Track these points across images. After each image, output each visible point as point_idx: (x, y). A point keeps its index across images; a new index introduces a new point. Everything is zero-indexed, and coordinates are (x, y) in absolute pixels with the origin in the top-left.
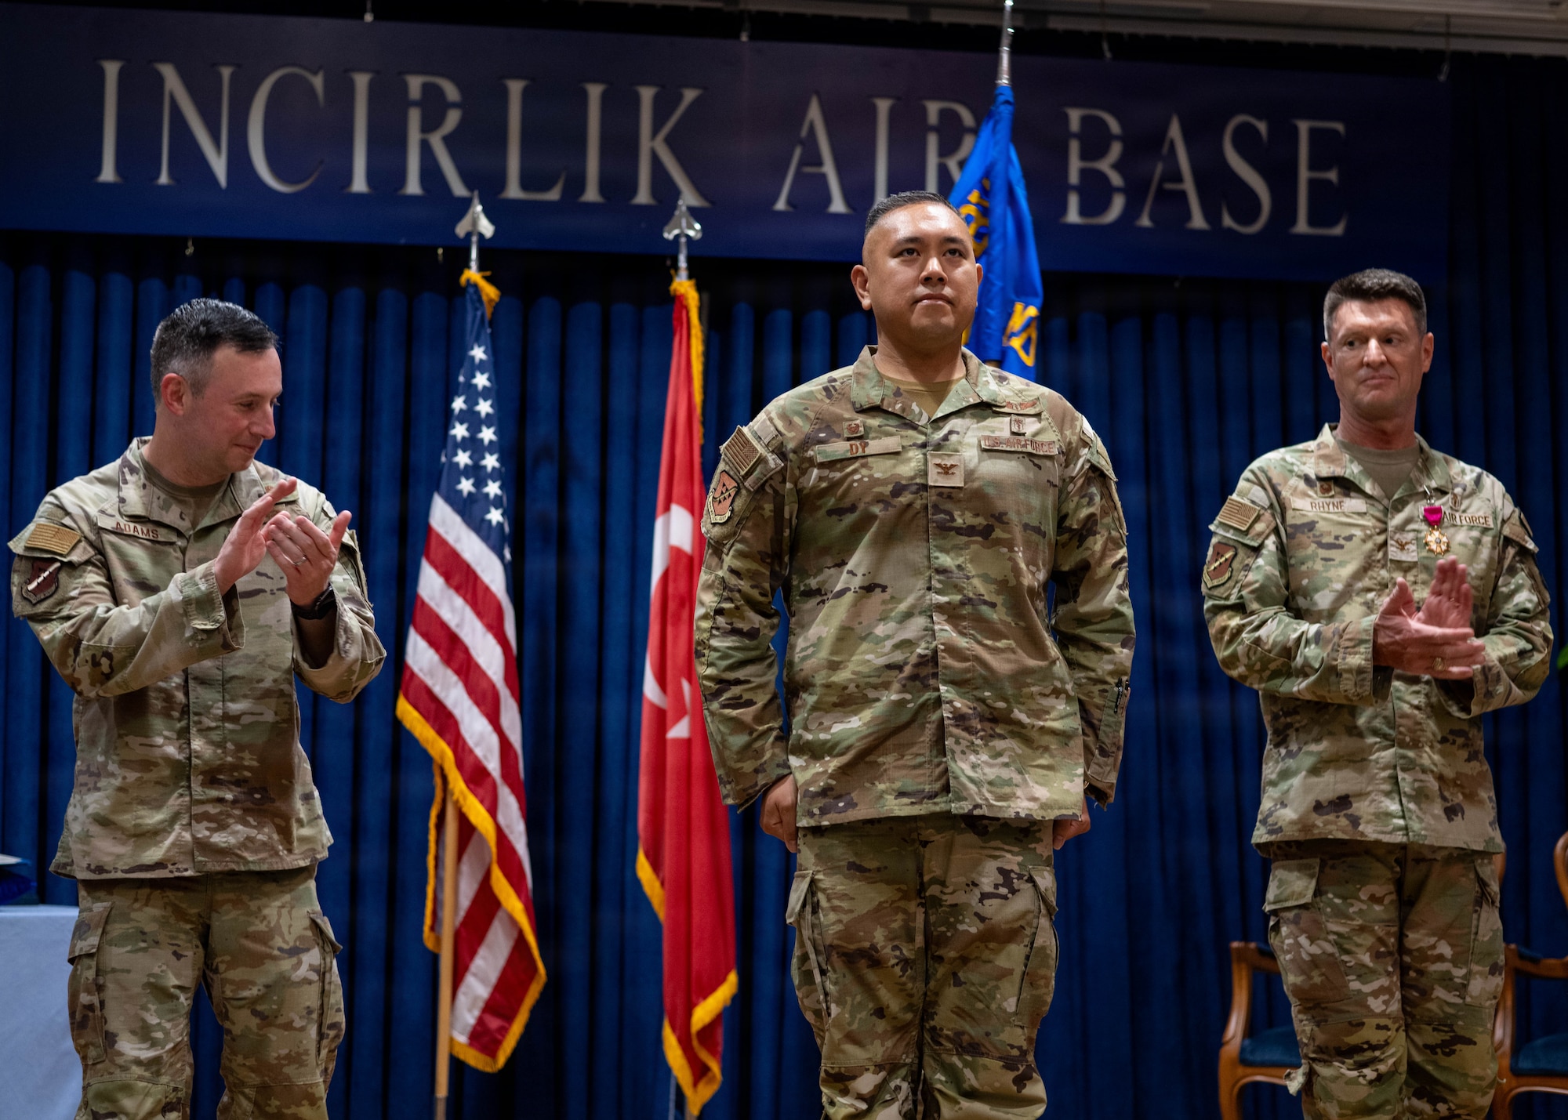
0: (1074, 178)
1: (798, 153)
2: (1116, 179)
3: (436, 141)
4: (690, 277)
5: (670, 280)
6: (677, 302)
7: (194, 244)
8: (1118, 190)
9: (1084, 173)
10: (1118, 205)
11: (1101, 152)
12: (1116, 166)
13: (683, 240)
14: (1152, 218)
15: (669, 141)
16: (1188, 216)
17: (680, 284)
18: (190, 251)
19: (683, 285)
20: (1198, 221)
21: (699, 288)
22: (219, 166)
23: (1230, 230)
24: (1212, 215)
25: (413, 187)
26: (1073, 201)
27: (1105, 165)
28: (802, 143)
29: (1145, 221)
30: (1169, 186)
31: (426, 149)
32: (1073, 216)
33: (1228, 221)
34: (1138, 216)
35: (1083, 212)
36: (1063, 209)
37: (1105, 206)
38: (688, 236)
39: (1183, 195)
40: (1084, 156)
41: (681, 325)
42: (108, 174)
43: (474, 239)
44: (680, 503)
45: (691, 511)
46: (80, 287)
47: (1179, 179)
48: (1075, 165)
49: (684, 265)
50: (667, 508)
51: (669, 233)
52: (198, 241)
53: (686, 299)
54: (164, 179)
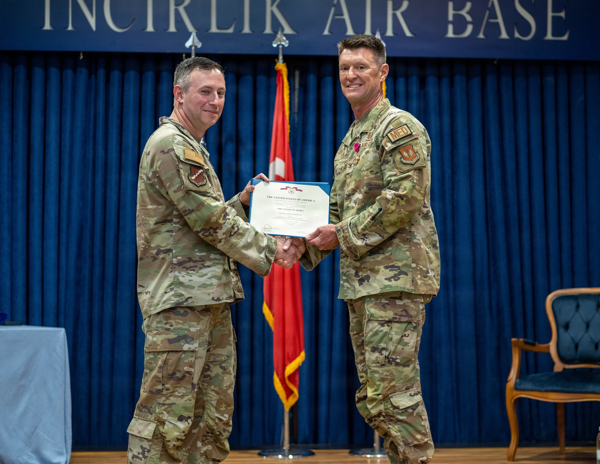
0: (450, 18)
1: (333, 10)
2: (469, 18)
3: (181, 9)
4: (284, 62)
5: (275, 64)
6: (278, 73)
7: (83, 55)
8: (470, 23)
9: (454, 15)
10: (470, 29)
11: (462, 7)
12: (468, 13)
13: (281, 47)
14: (484, 34)
15: (278, 7)
16: (500, 33)
17: (279, 65)
18: (81, 57)
19: (281, 66)
20: (504, 35)
21: (288, 67)
22: (92, 21)
23: (518, 39)
24: (510, 32)
25: (172, 28)
26: (450, 28)
27: (464, 12)
28: (334, 6)
29: (481, 36)
30: (492, 21)
31: (177, 13)
32: (450, 34)
33: (517, 35)
34: (478, 33)
35: (454, 33)
36: (446, 31)
37: (464, 30)
38: (283, 45)
39: (497, 24)
40: (455, 9)
41: (280, 82)
42: (47, 26)
43: (193, 48)
44: (279, 157)
45: (284, 160)
46: (38, 74)
47: (496, 17)
48: (451, 12)
49: (281, 57)
50: (274, 160)
51: (275, 44)
52: (85, 53)
53: (282, 71)
54: (70, 28)
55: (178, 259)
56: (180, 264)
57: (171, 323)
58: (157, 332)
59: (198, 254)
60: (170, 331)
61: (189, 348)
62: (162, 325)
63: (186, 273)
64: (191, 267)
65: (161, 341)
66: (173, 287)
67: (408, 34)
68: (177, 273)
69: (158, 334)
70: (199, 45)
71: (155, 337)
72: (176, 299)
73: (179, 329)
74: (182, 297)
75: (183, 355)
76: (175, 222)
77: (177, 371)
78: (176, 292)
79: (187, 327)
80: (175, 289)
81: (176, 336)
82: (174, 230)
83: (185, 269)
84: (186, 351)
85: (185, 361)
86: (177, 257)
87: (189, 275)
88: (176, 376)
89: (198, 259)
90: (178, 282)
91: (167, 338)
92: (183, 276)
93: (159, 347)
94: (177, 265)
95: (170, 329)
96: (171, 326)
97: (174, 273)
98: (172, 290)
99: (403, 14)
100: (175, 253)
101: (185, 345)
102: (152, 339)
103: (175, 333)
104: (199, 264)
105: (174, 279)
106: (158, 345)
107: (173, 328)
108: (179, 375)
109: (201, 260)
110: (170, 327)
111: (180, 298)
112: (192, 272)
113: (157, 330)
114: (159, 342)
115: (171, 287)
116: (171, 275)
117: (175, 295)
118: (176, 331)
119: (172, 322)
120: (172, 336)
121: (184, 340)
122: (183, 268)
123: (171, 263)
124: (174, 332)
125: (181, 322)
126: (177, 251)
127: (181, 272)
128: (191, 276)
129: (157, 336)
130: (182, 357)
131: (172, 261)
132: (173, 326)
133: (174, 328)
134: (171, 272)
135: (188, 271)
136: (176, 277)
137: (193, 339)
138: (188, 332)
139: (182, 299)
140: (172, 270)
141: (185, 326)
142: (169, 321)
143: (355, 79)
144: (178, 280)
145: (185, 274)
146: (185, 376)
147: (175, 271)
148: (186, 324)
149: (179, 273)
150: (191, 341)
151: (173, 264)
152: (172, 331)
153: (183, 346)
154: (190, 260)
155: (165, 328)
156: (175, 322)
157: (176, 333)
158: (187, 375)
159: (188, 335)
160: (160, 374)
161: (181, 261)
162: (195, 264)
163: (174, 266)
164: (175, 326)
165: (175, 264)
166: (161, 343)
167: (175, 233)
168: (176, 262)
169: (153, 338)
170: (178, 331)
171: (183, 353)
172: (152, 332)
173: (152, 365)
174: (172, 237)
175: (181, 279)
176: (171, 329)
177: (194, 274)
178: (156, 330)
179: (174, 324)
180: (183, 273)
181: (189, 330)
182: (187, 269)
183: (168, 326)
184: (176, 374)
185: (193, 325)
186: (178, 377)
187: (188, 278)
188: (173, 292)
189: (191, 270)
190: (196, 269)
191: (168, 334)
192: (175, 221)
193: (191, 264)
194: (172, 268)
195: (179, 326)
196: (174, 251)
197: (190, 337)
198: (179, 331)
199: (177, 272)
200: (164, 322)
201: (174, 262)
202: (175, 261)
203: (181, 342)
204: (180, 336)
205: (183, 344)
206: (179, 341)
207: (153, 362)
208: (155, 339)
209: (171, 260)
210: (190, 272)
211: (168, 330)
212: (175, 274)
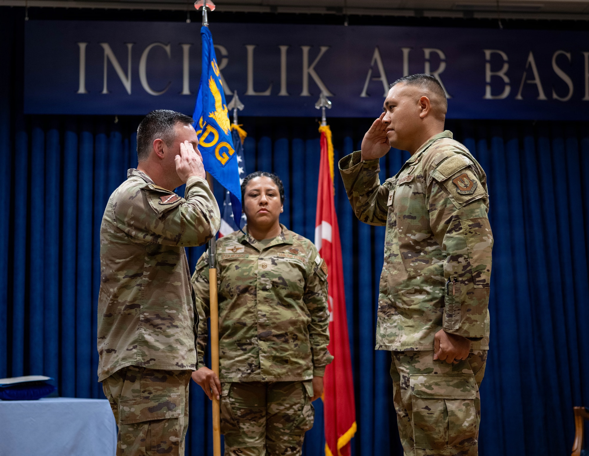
0: (488, 79)
1: (370, 72)
2: (506, 80)
4: (327, 124)
5: (318, 126)
6: (321, 136)
7: (118, 118)
8: (507, 84)
9: (492, 77)
10: (507, 90)
11: (500, 68)
12: (506, 74)
13: (324, 109)
14: (522, 95)
15: (315, 69)
16: (538, 94)
17: (323, 127)
18: (117, 121)
19: (324, 128)
20: (542, 96)
21: (331, 129)
22: (128, 85)
23: (556, 100)
24: (548, 93)
26: (488, 89)
27: (501, 74)
28: (371, 68)
29: (519, 97)
30: (529, 82)
32: (488, 95)
33: (555, 96)
34: (516, 94)
35: (493, 94)
36: (484, 93)
37: (502, 91)
38: (326, 107)
39: (535, 85)
40: (492, 70)
41: (324, 145)
42: (82, 90)
43: (235, 110)
44: (326, 220)
45: (331, 224)
46: (71, 138)
47: (534, 79)
48: (488, 74)
49: (324, 119)
50: (320, 223)
51: (318, 106)
52: (120, 117)
53: (326, 134)
54: (105, 91)
55: (145, 315)
56: (147, 320)
57: (149, 390)
58: (134, 401)
59: (167, 311)
60: (149, 399)
61: (173, 415)
62: (139, 394)
63: (152, 332)
64: (158, 325)
65: (141, 411)
66: (136, 344)
69: (136, 404)
70: (241, 107)
71: (132, 407)
73: (159, 396)
75: (167, 424)
77: (162, 442)
79: (167, 393)
80: (138, 347)
81: (157, 404)
82: (143, 284)
83: (152, 326)
84: (169, 419)
85: (169, 431)
86: (144, 313)
87: (156, 333)
88: (162, 447)
89: (166, 316)
90: (142, 340)
91: (147, 407)
93: (138, 418)
94: (144, 322)
95: (149, 397)
96: (150, 393)
97: (140, 330)
98: (135, 347)
99: (440, 75)
100: (142, 309)
101: (167, 413)
102: (129, 410)
103: (155, 401)
104: (167, 322)
105: (139, 337)
106: (138, 416)
107: (152, 396)
108: (164, 446)
109: (169, 317)
110: (148, 395)
111: (142, 358)
112: (159, 330)
113: (134, 400)
114: (138, 413)
115: (134, 344)
116: (137, 332)
117: (138, 354)
118: (156, 398)
119: (151, 389)
120: (153, 404)
121: (166, 407)
122: (150, 325)
125: (161, 388)
126: (145, 307)
127: (147, 330)
128: (158, 335)
129: (135, 406)
130: (166, 426)
131: (139, 318)
132: (152, 393)
133: (154, 396)
134: (138, 329)
136: (141, 334)
137: (176, 406)
138: (169, 398)
140: (139, 327)
141: (165, 392)
142: (147, 389)
144: (143, 337)
146: (172, 447)
147: (142, 328)
148: (165, 390)
149: (145, 330)
150: (174, 407)
151: (139, 320)
152: (152, 400)
153: (165, 414)
154: (158, 316)
155: (143, 397)
156: (154, 389)
157: (157, 401)
158: (173, 446)
159: (170, 402)
160: (143, 447)
161: (149, 317)
162: (163, 322)
163: (141, 322)
164: (154, 394)
166: (140, 414)
167: (143, 287)
168: (143, 319)
169: (130, 409)
170: (158, 398)
171: (166, 422)
172: (128, 403)
173: (130, 439)
174: (141, 291)
176: (150, 397)
178: (133, 400)
179: (153, 391)
182: (154, 327)
183: (146, 394)
185: (173, 391)
186: (164, 449)
189: (158, 328)
190: (164, 327)
191: (147, 403)
192: (145, 274)
193: (159, 321)
194: (138, 325)
195: (159, 393)
196: (141, 307)
197: (172, 403)
198: (160, 398)
200: (142, 390)
201: (141, 319)
202: (142, 317)
203: (163, 409)
204: (161, 403)
205: (165, 412)
206: (161, 409)
207: (131, 435)
208: (133, 410)
209: (138, 316)
210: (157, 330)
211: (147, 398)
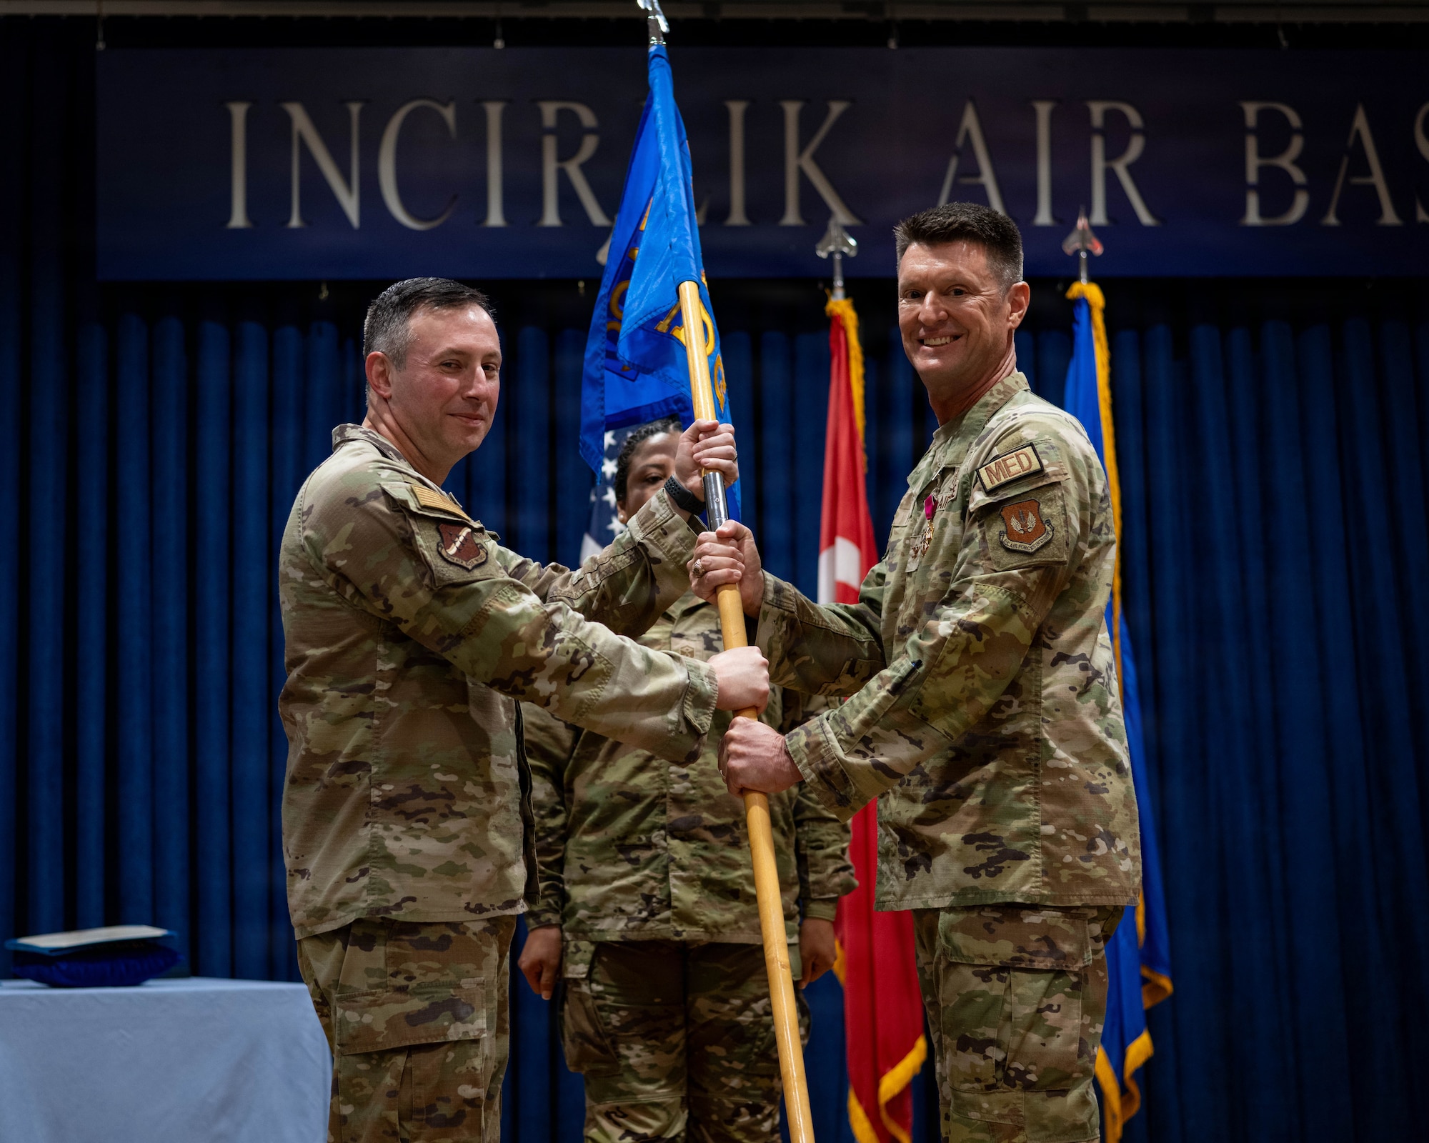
0: (1252, 177)
1: (953, 164)
2: (1298, 176)
3: (573, 170)
4: (847, 296)
5: (825, 300)
6: (834, 323)
7: (328, 288)
8: (1301, 187)
9: (1262, 171)
10: (1301, 203)
11: (1283, 148)
12: (1297, 162)
13: (838, 257)
14: (1338, 216)
15: (816, 158)
16: (1379, 212)
17: (837, 304)
19: (839, 304)
20: (1390, 217)
21: (857, 307)
22: (351, 206)
23: (1425, 224)
24: (1404, 209)
25: (551, 218)
26: (1253, 202)
27: (1285, 162)
28: (958, 152)
29: (1332, 220)
30: (1357, 180)
31: (563, 178)
32: (1253, 217)
33: (1422, 214)
34: (1324, 213)
35: (1263, 213)
36: (1243, 211)
37: (1288, 205)
38: (842, 253)
39: (1373, 188)
40: (1261, 154)
41: (839, 345)
42: (238, 219)
44: (845, 536)
45: (858, 544)
46: (214, 338)
47: (1368, 172)
48: (1253, 163)
49: (839, 283)
50: (832, 542)
51: (822, 250)
52: (332, 285)
53: (843, 319)
54: (295, 222)
55: (383, 791)
56: (389, 803)
57: (407, 971)
58: (370, 998)
59: (439, 776)
60: (407, 993)
62: (384, 979)
63: (404, 829)
64: (419, 812)
65: (386, 1021)
66: (367, 866)
67: (1146, 218)
68: (379, 830)
69: (375, 1005)
71: (366, 1012)
72: (372, 897)
74: (389, 896)
75: (451, 1055)
76: (380, 691)
77: (438, 1099)
78: (373, 881)
79: (451, 977)
80: (374, 872)
81: (426, 1004)
82: (378, 713)
83: (403, 817)
84: (457, 1041)
85: (457, 1071)
86: (380, 784)
87: (414, 833)
88: (439, 1112)
89: (437, 790)
90: (381, 854)
91: (403, 1012)
92: (397, 839)
93: (380, 1038)
94: (382, 808)
95: (407, 987)
96: (410, 978)
97: (372, 827)
98: (363, 873)
99: (1131, 169)
100: (376, 773)
101: (452, 1026)
102: (359, 1019)
103: (422, 997)
104: (440, 804)
105: (372, 846)
106: (380, 1033)
108: (445, 1110)
109: (444, 792)
110: (405, 983)
111: (380, 897)
112: (421, 825)
113: (372, 994)
114: (380, 1026)
115: (362, 864)
116: (365, 832)
117: (371, 889)
118: (425, 989)
119: (412, 967)
120: (416, 1004)
121: (449, 1013)
122: (397, 814)
123: (366, 800)
124: (420, 994)
125: (436, 965)
126: (383, 769)
127: (391, 826)
128: (418, 837)
129: (372, 1009)
130: (448, 1060)
131: (369, 796)
132: (415, 978)
133: (419, 985)
134: (366, 824)
135: (409, 821)
136: (376, 839)
137: (473, 1009)
138: (458, 990)
139: (388, 901)
140: (368, 819)
141: (448, 974)
142: (403, 966)
143: (941, 322)
144: (383, 847)
145: (402, 832)
146: (464, 1111)
147: (376, 822)
148: (448, 970)
149: (386, 828)
150: (468, 1014)
151: (370, 803)
152: (415, 993)
153: (448, 1028)
154: (416, 792)
155: (393, 986)
156: (419, 968)
157: (426, 996)
158: (468, 1109)
159: (459, 1000)
160: (393, 1112)
161: (393, 794)
162: (431, 803)
163: (373, 808)
164: (420, 979)
165: (376, 804)
166: (386, 1029)
167: (378, 719)
168: (378, 799)
169: (362, 1017)
170: (429, 990)
171: (449, 1050)
172: (356, 1002)
173: (362, 1090)
174: (371, 731)
175: (391, 845)
176: (410, 988)
177: (426, 832)
178: (367, 994)
179: (417, 973)
180: (397, 829)
181: (459, 987)
182: (409, 816)
183: (400, 981)
184: (437, 1110)
185: (468, 972)
186: (444, 1116)
187: (409, 843)
188: (364, 881)
189: (418, 821)
190: (432, 817)
191: (402, 1001)
192: (380, 688)
193: (420, 803)
194: (367, 815)
196: (374, 769)
197: (464, 1004)
198: (433, 990)
199: (380, 826)
200: (391, 970)
201: (372, 800)
202: (375, 795)
203: (440, 1018)
204: (436, 1003)
205: (446, 1024)
206: (437, 1017)
207: (365, 1081)
208: (367, 1019)
209: (367, 793)
210: (415, 825)
211: (402, 990)
212: (374, 830)
